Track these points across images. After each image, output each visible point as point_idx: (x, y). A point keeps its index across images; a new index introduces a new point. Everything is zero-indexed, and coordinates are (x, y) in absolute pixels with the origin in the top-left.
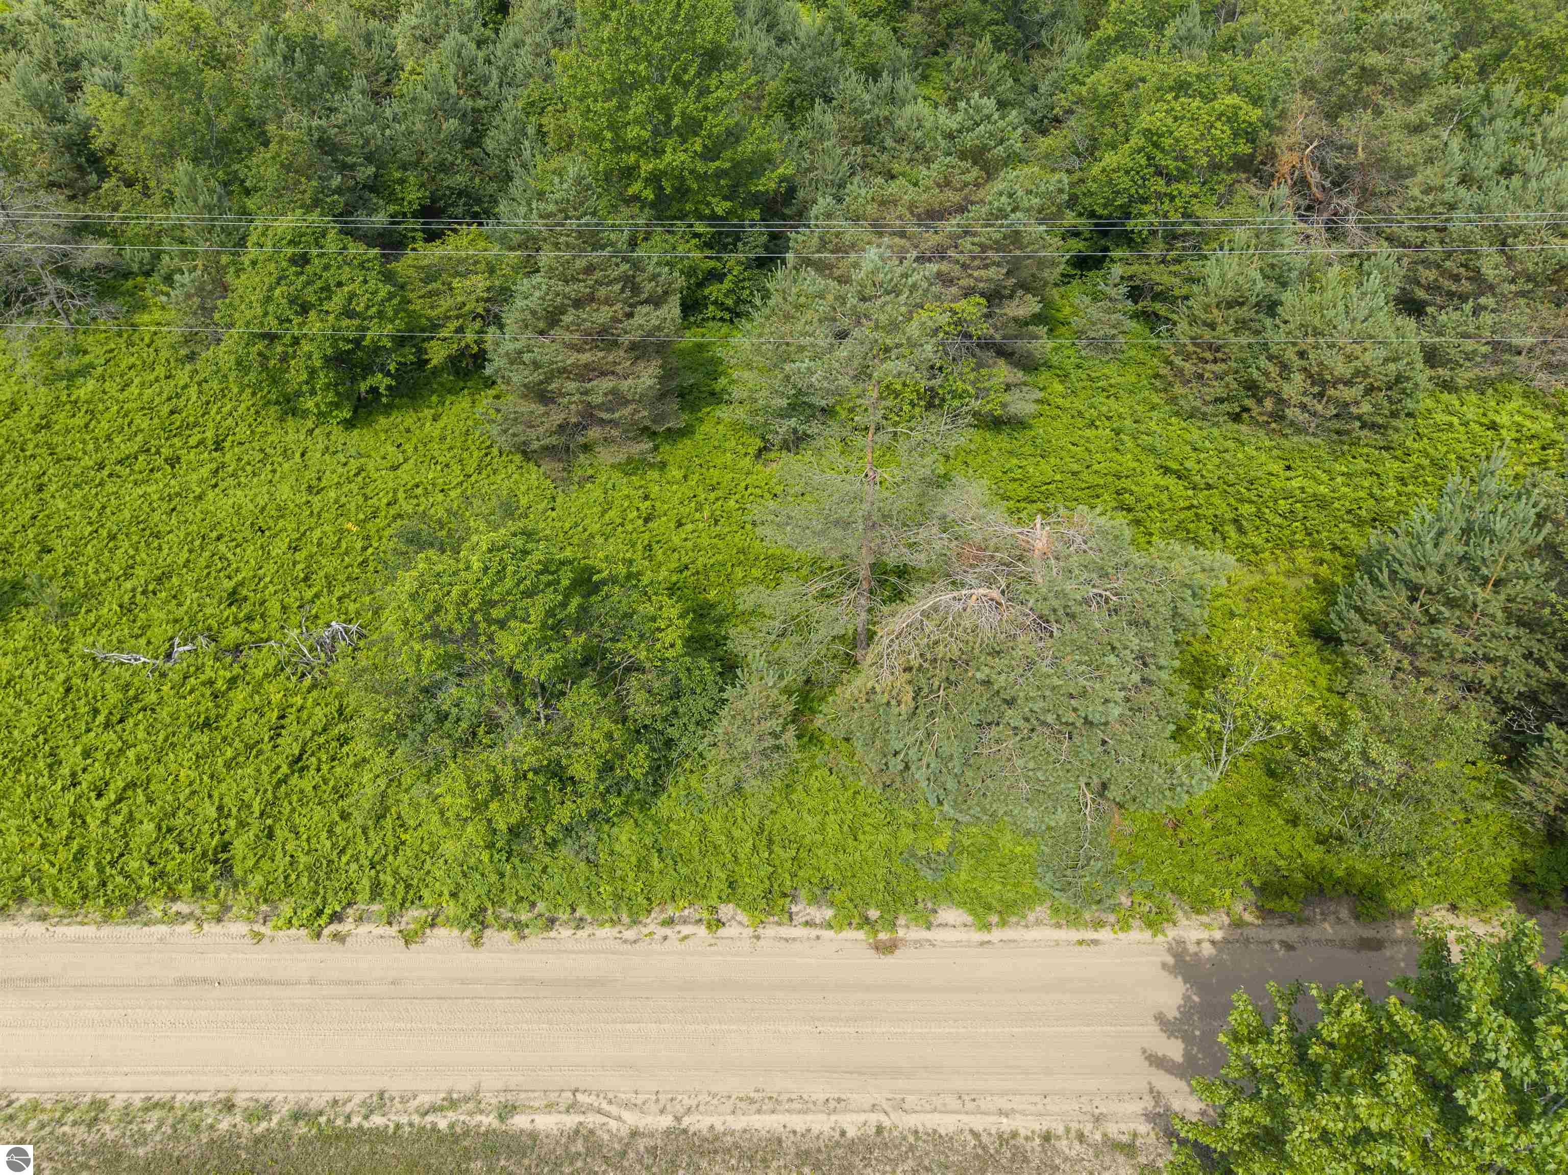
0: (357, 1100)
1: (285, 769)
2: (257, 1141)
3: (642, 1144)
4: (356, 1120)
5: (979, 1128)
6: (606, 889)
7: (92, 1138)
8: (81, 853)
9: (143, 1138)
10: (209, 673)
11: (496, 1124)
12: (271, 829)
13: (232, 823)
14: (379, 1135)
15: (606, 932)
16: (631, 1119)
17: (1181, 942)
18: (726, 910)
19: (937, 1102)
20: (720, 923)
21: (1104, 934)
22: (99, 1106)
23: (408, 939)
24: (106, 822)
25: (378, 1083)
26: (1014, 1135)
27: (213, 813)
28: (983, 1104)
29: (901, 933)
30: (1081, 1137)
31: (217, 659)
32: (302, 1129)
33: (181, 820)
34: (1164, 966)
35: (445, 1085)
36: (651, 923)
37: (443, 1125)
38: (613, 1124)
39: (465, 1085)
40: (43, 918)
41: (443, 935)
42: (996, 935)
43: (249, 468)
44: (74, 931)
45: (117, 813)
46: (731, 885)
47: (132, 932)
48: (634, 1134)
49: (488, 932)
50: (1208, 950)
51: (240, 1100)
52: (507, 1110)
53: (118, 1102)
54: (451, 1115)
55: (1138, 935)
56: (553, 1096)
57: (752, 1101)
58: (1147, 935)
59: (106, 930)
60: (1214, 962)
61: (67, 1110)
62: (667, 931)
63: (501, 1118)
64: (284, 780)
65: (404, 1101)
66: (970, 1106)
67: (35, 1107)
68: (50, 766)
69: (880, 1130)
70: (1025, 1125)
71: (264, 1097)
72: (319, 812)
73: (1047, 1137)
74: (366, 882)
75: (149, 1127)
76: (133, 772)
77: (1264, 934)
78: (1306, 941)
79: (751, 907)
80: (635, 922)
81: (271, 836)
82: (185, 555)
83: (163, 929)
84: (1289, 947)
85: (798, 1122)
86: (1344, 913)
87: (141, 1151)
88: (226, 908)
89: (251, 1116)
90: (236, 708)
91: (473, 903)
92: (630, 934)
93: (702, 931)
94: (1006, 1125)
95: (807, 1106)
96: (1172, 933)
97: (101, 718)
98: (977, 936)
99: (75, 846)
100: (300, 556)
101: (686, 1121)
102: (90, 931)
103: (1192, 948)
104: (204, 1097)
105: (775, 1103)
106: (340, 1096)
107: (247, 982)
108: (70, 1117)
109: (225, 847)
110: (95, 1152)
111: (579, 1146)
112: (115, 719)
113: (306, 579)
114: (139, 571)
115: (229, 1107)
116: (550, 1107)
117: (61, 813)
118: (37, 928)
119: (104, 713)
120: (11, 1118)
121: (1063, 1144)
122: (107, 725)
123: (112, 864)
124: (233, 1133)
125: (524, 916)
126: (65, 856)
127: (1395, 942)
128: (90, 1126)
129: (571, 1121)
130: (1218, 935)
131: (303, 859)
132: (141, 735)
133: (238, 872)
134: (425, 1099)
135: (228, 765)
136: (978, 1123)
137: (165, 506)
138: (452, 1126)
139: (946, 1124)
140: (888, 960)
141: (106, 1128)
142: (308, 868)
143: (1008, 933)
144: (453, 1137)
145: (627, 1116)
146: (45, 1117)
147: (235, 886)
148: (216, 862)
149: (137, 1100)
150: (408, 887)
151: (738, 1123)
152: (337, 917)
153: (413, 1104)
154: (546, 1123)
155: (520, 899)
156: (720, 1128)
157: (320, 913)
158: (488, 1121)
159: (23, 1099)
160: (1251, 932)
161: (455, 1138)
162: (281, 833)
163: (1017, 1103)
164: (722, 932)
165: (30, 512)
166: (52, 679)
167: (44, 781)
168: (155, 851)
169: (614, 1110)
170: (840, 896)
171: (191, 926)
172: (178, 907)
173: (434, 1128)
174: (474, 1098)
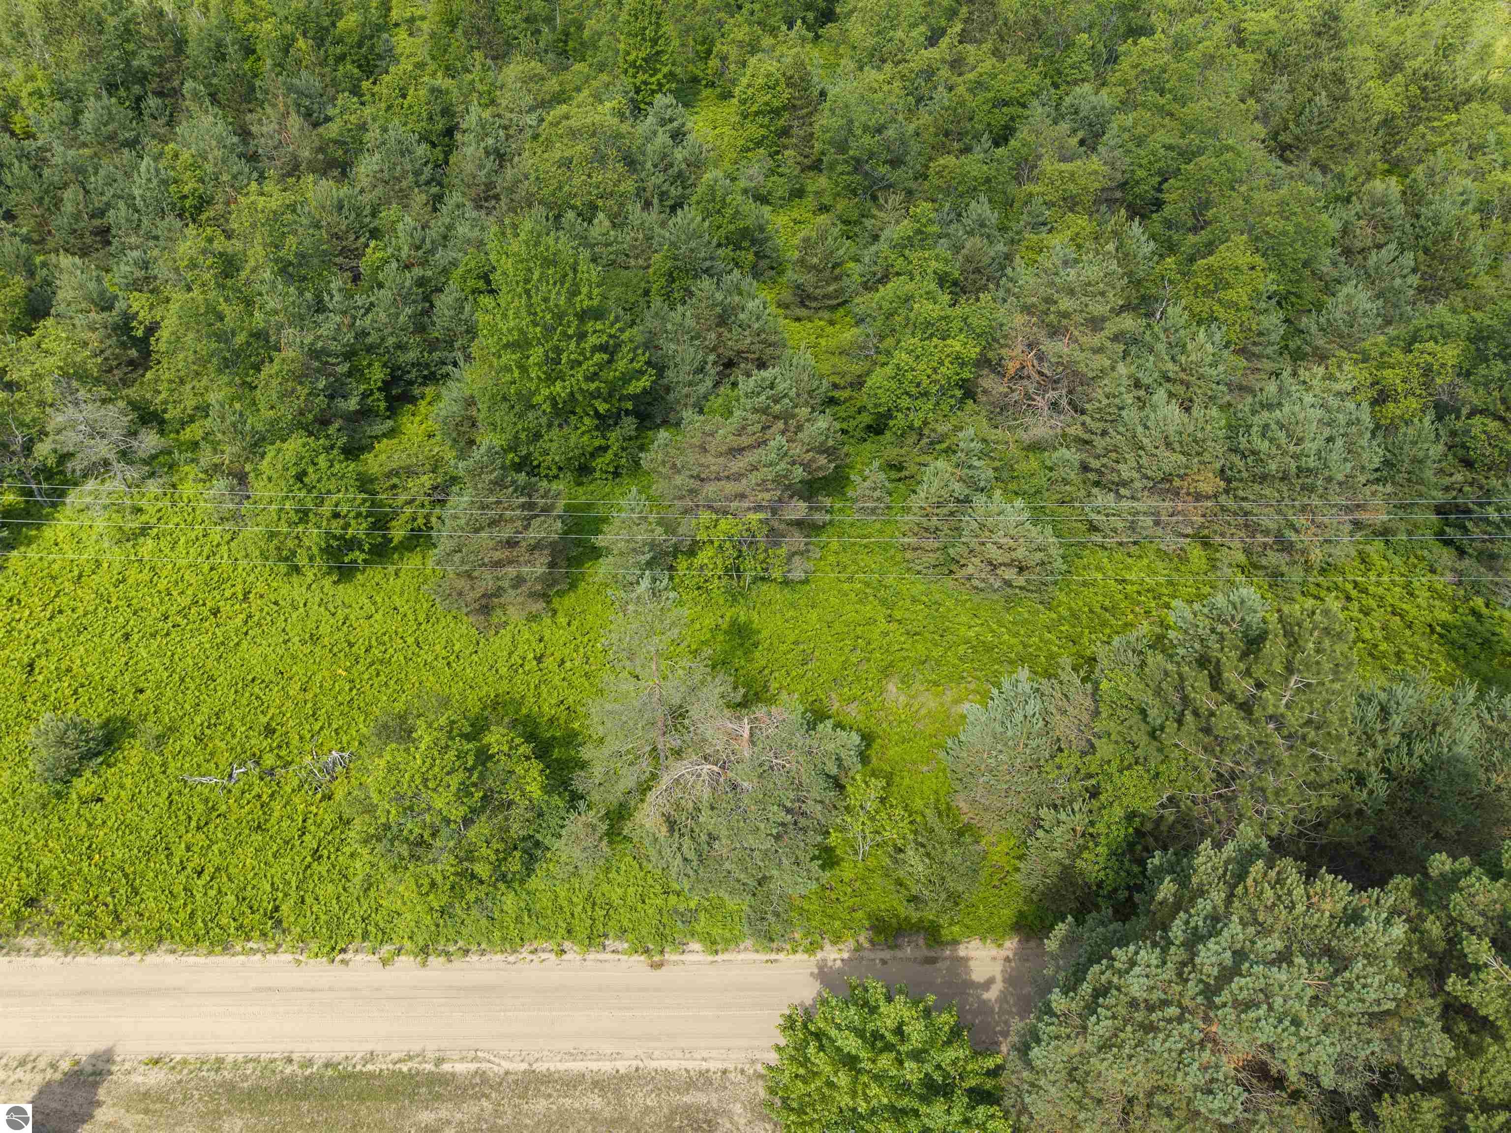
0: (359, 1056)
1: (309, 859)
2: (306, 1078)
3: (510, 1078)
4: (358, 1067)
5: (690, 1067)
6: (497, 934)
7: (219, 1078)
8: (192, 914)
9: (245, 1078)
10: (256, 790)
11: (433, 1068)
12: (303, 897)
13: (280, 895)
14: (371, 1076)
15: (499, 957)
16: (506, 1065)
17: (824, 960)
18: (567, 945)
19: (670, 1053)
20: (563, 951)
21: (782, 956)
22: (220, 1061)
23: (385, 962)
24: (206, 894)
25: (369, 1047)
26: (708, 1071)
27: (268, 888)
28: (696, 1055)
29: (667, 956)
30: (742, 1072)
31: (262, 779)
32: (330, 1072)
33: (249, 893)
34: (812, 974)
35: (406, 1048)
36: (525, 953)
37: (405, 1069)
38: (496, 1068)
39: (416, 1048)
40: (173, 952)
41: (404, 960)
42: (720, 957)
43: (269, 618)
44: (192, 959)
45: (211, 888)
46: (569, 932)
47: (225, 960)
48: (507, 1073)
49: (430, 958)
50: (839, 963)
51: (295, 1056)
52: (439, 1061)
53: (230, 1059)
54: (410, 1064)
55: (800, 956)
56: (464, 1053)
57: (572, 1054)
58: (806, 956)
59: (212, 959)
60: (840, 972)
61: (203, 1063)
62: (534, 957)
63: (436, 1065)
64: (309, 866)
65: (384, 1056)
66: (688, 1056)
67: (185, 1062)
68: (167, 857)
69: (637, 1069)
70: (713, 1066)
71: (308, 1056)
72: (330, 887)
73: (724, 1072)
74: (360, 931)
75: (248, 1072)
76: (217, 861)
77: (872, 956)
78: (895, 958)
79: (581, 943)
80: (515, 951)
81: (303, 902)
82: (232, 697)
83: (242, 958)
84: (884, 962)
85: (594, 1066)
86: (921, 942)
87: (245, 1085)
88: (279, 945)
89: (303, 1066)
90: (276, 814)
91: (421, 943)
92: (512, 959)
93: (552, 956)
94: (704, 1065)
95: (600, 1057)
96: (820, 955)
97: (193, 824)
98: (710, 958)
99: (189, 910)
100: (309, 696)
101: (535, 1066)
102: (202, 960)
103: (830, 964)
104: (276, 1056)
105: (583, 1055)
106: (350, 1055)
107: (293, 989)
108: (205, 1067)
109: (276, 909)
110: (221, 1086)
111: (478, 1080)
112: (202, 824)
113: (314, 715)
114: (204, 709)
115: (290, 1061)
116: (462, 1059)
117: (178, 889)
118: (170, 958)
119: (195, 818)
120: (174, 1068)
121: (732, 1076)
122: (198, 828)
123: (212, 921)
124: (293, 1075)
125: (452, 948)
126: (183, 915)
127: (946, 959)
128: (217, 1071)
129: (473, 1067)
130: (846, 955)
131: (323, 917)
132: (220, 835)
133: (285, 925)
134: (395, 1056)
135: (275, 856)
136: (690, 1065)
137: (216, 654)
138: (410, 1070)
139: (673, 1065)
140: (658, 972)
141: (226, 1073)
142: (326, 922)
143: (726, 956)
144: (410, 1076)
145: (503, 1063)
146: (192, 1067)
147: (284, 932)
148: (271, 918)
149: (240, 1058)
150: (384, 933)
151: (562, 1067)
152: (343, 951)
153: (389, 1058)
154: (461, 1068)
155: (448, 940)
156: (552, 1069)
157: (333, 949)
158: (429, 1067)
159: (178, 1058)
160: (866, 954)
161: (412, 1077)
162: (309, 900)
163: (714, 1054)
164: (564, 957)
165: (123, 660)
166: (159, 794)
167: (165, 867)
168: (236, 914)
169: (497, 1060)
170: (631, 937)
171: (259, 956)
172: (251, 945)
173: (400, 1072)
174: (421, 1055)
